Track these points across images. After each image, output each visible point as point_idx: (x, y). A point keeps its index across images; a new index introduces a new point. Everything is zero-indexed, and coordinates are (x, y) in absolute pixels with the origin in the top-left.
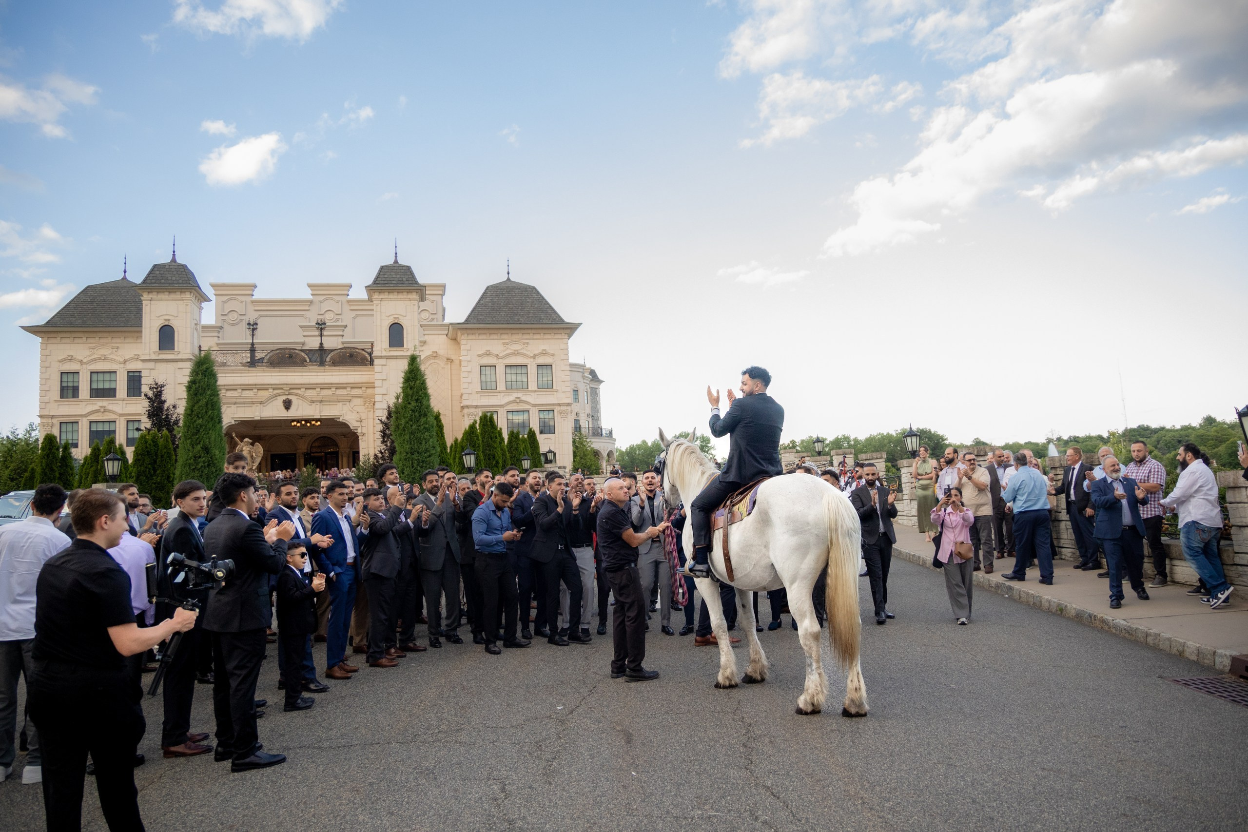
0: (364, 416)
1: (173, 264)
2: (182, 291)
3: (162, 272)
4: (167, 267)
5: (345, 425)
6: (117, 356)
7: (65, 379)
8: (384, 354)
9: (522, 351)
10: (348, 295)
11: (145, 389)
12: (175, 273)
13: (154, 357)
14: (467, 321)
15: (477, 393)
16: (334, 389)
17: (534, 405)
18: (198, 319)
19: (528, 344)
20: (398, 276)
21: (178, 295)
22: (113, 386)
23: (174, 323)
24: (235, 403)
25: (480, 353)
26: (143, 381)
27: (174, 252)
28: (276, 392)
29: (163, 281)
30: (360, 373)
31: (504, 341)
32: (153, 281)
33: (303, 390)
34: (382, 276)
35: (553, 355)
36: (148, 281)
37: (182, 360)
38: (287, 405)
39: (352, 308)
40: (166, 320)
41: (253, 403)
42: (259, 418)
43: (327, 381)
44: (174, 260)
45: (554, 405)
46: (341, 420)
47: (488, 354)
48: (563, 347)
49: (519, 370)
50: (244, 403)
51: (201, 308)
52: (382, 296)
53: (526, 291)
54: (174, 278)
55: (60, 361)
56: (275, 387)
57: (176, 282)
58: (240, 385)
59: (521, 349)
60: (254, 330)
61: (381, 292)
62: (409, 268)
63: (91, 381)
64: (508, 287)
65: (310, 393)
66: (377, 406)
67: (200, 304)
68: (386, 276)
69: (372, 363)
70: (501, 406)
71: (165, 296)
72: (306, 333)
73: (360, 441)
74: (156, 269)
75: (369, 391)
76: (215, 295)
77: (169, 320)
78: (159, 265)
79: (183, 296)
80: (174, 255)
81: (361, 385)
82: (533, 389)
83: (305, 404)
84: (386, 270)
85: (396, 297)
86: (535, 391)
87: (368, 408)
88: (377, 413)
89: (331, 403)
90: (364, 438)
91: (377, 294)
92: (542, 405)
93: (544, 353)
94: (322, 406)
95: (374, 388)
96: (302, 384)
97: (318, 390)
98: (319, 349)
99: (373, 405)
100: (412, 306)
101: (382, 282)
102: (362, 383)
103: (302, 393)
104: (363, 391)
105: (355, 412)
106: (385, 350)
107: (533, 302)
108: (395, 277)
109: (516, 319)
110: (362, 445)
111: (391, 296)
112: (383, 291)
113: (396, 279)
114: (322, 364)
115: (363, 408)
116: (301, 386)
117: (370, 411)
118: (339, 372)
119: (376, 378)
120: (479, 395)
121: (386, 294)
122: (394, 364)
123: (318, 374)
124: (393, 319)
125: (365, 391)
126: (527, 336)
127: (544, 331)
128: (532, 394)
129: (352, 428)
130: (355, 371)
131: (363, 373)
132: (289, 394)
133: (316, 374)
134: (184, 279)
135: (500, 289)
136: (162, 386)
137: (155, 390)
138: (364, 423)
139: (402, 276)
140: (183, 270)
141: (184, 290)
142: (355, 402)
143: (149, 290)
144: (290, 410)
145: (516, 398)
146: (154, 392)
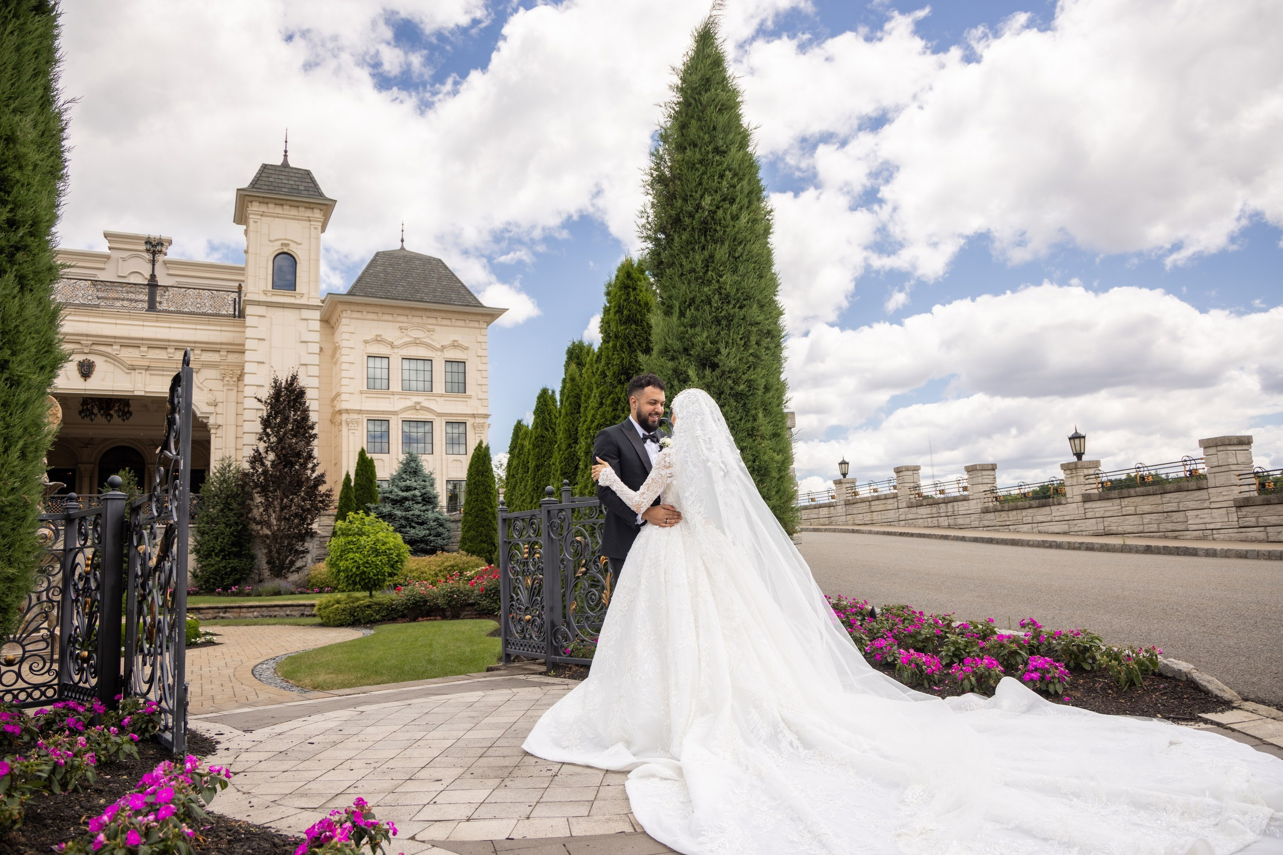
0: (220, 397)
8: (262, 298)
9: (426, 340)
14: (350, 293)
15: (361, 392)
17: (440, 415)
19: (433, 331)
20: (292, 182)
25: (368, 338)
30: (219, 328)
31: (402, 325)
33: (116, 347)
34: (266, 179)
35: (466, 349)
38: (86, 370)
43: (159, 336)
45: (466, 415)
47: (378, 340)
48: (480, 338)
49: (421, 366)
52: (263, 208)
53: (430, 263)
59: (424, 338)
61: (264, 201)
62: (308, 173)
64: (404, 257)
65: (128, 355)
66: (248, 379)
68: (271, 180)
69: (241, 315)
70: (395, 413)
73: (213, 437)
75: (232, 358)
81: (219, 346)
82: (439, 392)
83: (118, 371)
84: (271, 171)
85: (286, 212)
86: (441, 396)
87: (228, 385)
88: (249, 391)
89: (165, 373)
90: (219, 432)
91: (255, 204)
92: (451, 415)
93: (455, 345)
94: (148, 377)
95: (243, 352)
96: (115, 337)
97: (144, 349)
98: (148, 285)
99: (240, 378)
100: (312, 229)
101: (263, 187)
102: (221, 344)
103: (114, 353)
104: (221, 356)
105: (206, 390)
106: (265, 292)
107: (439, 278)
108: (286, 182)
109: (418, 296)
110: (215, 443)
111: (278, 210)
112: (266, 200)
113: (287, 186)
114: (152, 306)
115: (222, 383)
116: (113, 340)
117: (232, 390)
118: (183, 323)
119: (247, 336)
120: (364, 395)
121: (271, 206)
122: (278, 315)
123: (145, 323)
124: (282, 244)
125: (226, 356)
126: (433, 321)
127: (456, 316)
128: (437, 399)
129: (198, 414)
130: (209, 324)
131: (223, 328)
132: (89, 353)
133: (141, 323)
135: (395, 257)
138: (220, 409)
139: (297, 183)
142: (206, 374)
144: (89, 380)
145: (415, 403)
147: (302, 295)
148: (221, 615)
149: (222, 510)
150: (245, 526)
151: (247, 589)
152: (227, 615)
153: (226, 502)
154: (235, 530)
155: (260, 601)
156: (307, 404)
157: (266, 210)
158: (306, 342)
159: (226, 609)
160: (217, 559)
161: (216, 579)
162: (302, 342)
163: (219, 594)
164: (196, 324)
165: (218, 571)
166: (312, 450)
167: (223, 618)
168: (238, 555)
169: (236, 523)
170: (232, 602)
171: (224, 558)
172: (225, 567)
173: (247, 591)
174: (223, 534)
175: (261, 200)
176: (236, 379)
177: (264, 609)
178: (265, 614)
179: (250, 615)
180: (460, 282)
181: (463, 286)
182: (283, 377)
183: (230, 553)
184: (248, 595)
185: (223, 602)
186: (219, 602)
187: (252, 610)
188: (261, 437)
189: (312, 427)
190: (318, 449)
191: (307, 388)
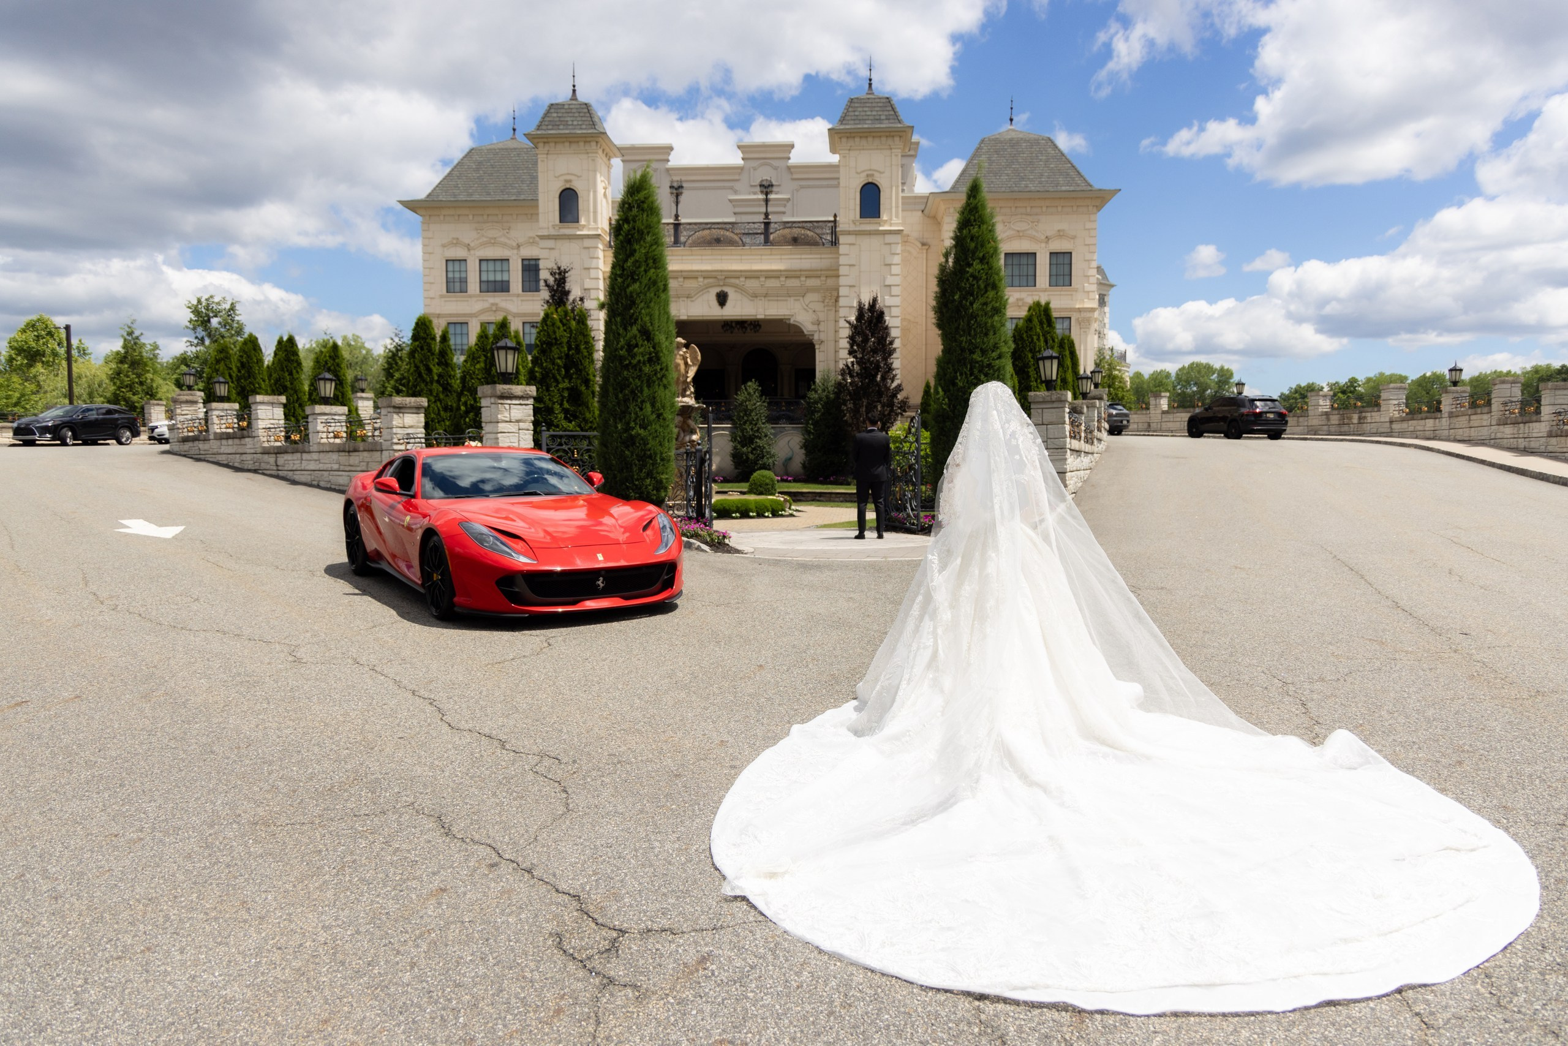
0: (822, 317)
1: (574, 102)
3: (560, 115)
4: (566, 107)
5: (797, 330)
6: (509, 239)
7: (450, 268)
8: (852, 228)
9: (1030, 232)
10: (789, 158)
11: (544, 275)
12: (577, 115)
13: (553, 232)
14: (953, 189)
16: (783, 279)
19: (1038, 221)
20: (874, 113)
21: (582, 146)
22: (505, 278)
23: (578, 186)
26: (542, 264)
27: (574, 86)
28: (706, 281)
29: (562, 127)
30: (819, 256)
32: (549, 127)
33: (742, 279)
34: (852, 114)
35: (1073, 238)
36: (543, 128)
37: (589, 236)
38: (722, 299)
39: (795, 176)
40: (567, 181)
41: (678, 297)
42: (686, 318)
43: (774, 268)
44: (574, 97)
45: (1070, 310)
46: (792, 322)
48: (1088, 225)
49: (1024, 260)
51: (610, 166)
52: (851, 142)
53: (1038, 144)
54: (575, 123)
55: (444, 246)
56: (707, 275)
57: (578, 127)
59: (1028, 229)
60: (677, 196)
61: (850, 136)
62: (889, 99)
63: (480, 271)
64: (1011, 140)
65: (752, 284)
66: (842, 302)
67: (609, 160)
68: (856, 113)
69: (835, 243)
71: (566, 147)
72: (737, 210)
73: (817, 351)
74: (552, 110)
75: (830, 282)
77: (570, 181)
78: (557, 104)
79: (588, 147)
80: (574, 91)
81: (819, 272)
82: (1043, 286)
83: (745, 299)
84: (856, 105)
85: (870, 146)
86: (1045, 290)
87: (828, 306)
88: (842, 312)
89: (779, 298)
90: (822, 347)
91: (844, 139)
93: (1061, 235)
94: (767, 302)
95: (838, 276)
96: (741, 271)
97: (762, 279)
98: (763, 222)
99: (837, 301)
100: (893, 157)
101: (850, 122)
102: (821, 270)
103: (741, 284)
104: (820, 281)
105: (811, 311)
106: (854, 222)
107: (1047, 161)
108: (869, 113)
110: (819, 356)
111: (863, 142)
112: (852, 135)
113: (871, 117)
114: (767, 241)
115: (822, 304)
116: (740, 274)
117: (831, 311)
118: (791, 254)
119: (840, 262)
121: (857, 139)
122: (865, 242)
123: (763, 257)
124: (868, 176)
125: (825, 281)
126: (1038, 210)
127: (1063, 203)
128: (1040, 293)
129: (805, 333)
130: (811, 254)
131: (823, 256)
132: (724, 285)
133: (759, 257)
134: (587, 123)
135: (1001, 142)
136: (565, 272)
137: (557, 276)
138: (822, 327)
139: (879, 113)
140: (586, 110)
141: (588, 139)
142: (811, 297)
143: (545, 140)
144: (725, 308)
145: (1017, 300)
146: (556, 279)
147: (885, 222)
148: (818, 498)
150: (840, 428)
152: (821, 498)
153: (827, 407)
154: (833, 431)
156: (887, 322)
157: (853, 145)
158: (889, 265)
159: (821, 494)
160: (820, 454)
161: (819, 470)
162: (885, 265)
164: (801, 254)
165: (820, 463)
166: (892, 364)
168: (835, 451)
169: (833, 425)
172: (825, 460)
175: (848, 135)
176: (833, 301)
180: (1070, 161)
181: (1073, 166)
182: (866, 300)
188: (850, 353)
189: (891, 343)
190: (897, 362)
191: (890, 307)
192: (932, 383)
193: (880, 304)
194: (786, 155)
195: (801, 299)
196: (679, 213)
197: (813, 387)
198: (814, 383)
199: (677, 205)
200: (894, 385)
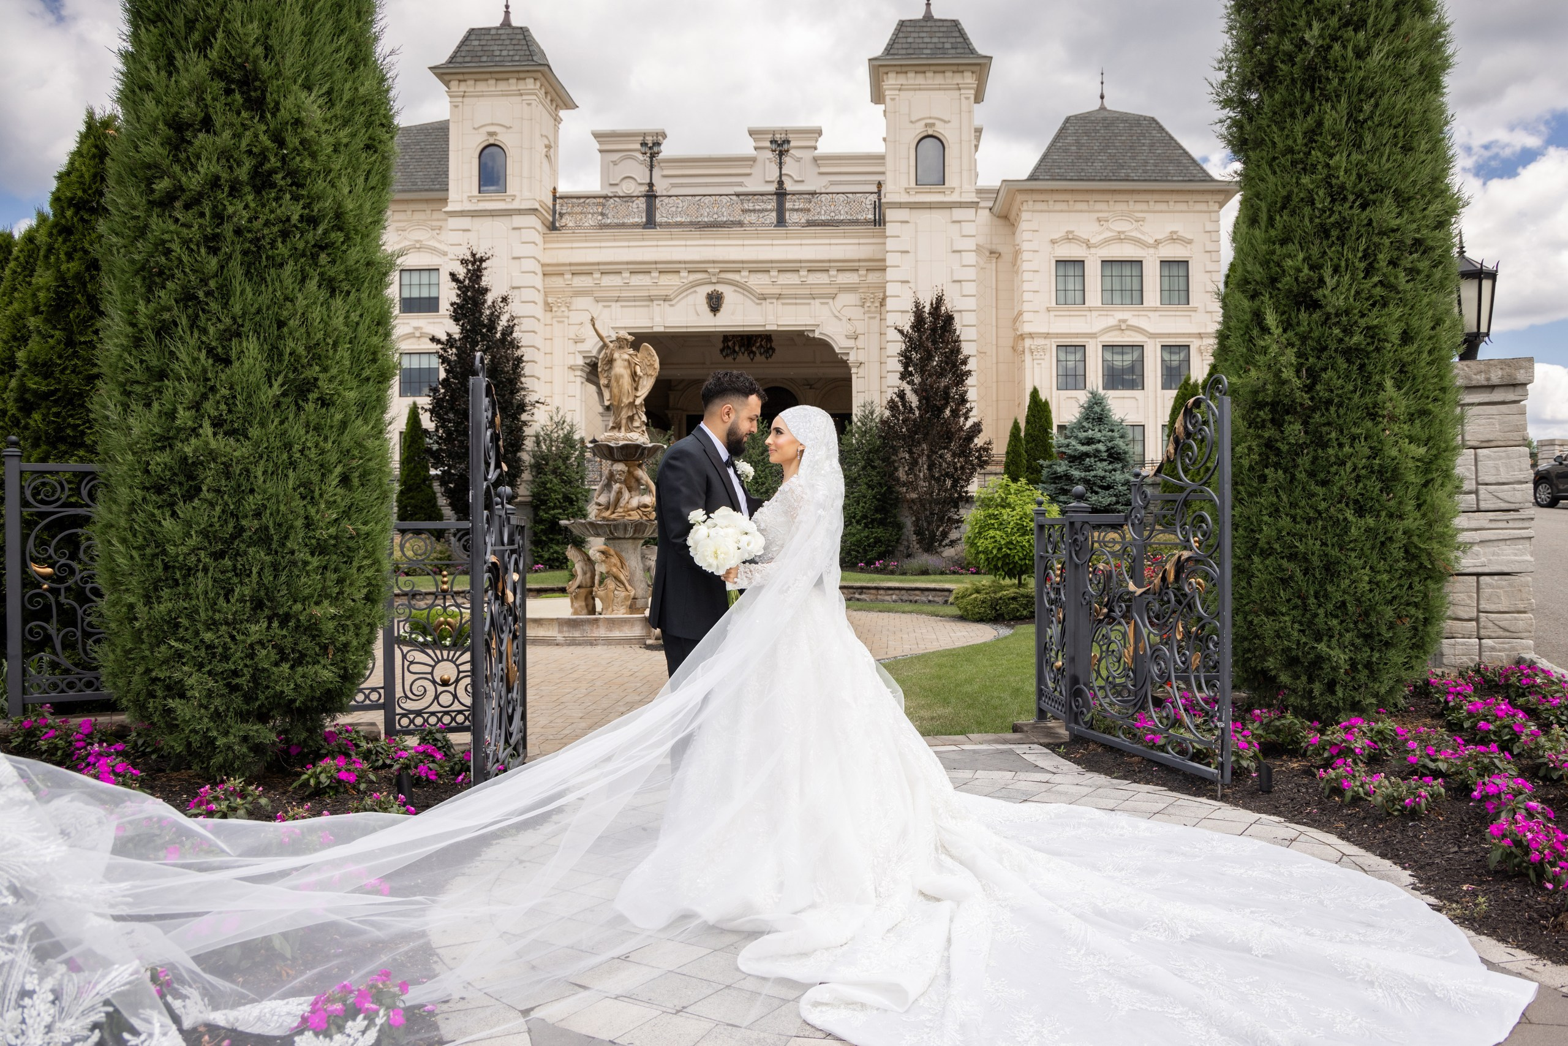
0: (860, 327)
1: (505, 27)
2: (520, 77)
3: (483, 43)
4: (493, 32)
5: (824, 346)
8: (905, 198)
9: (1134, 234)
10: (815, 148)
12: (507, 42)
13: (468, 206)
14: (1032, 178)
15: (1048, 310)
16: (803, 273)
17: (1153, 336)
18: (552, 139)
19: (1143, 220)
20: (935, 40)
21: (513, 85)
23: (505, 139)
24: (618, 300)
25: (1056, 236)
27: (507, 7)
28: (693, 277)
29: (484, 59)
30: (856, 240)
31: (1100, 215)
32: (468, 59)
34: (904, 40)
35: (1190, 242)
36: (459, 59)
37: (520, 212)
38: (715, 303)
39: (824, 168)
40: (491, 134)
41: (651, 299)
42: (662, 329)
43: (790, 257)
44: (506, 23)
45: (1190, 335)
46: (817, 335)
47: (1070, 238)
48: (1209, 227)
49: (1127, 271)
50: (635, 299)
51: (557, 120)
52: (901, 80)
53: (1139, 125)
54: (504, 53)
56: (694, 267)
57: (509, 58)
58: (628, 263)
59: (1131, 231)
60: (653, 155)
61: (902, 70)
62: (955, 24)
64: (1105, 119)
65: (757, 282)
66: (890, 304)
67: (558, 109)
68: (909, 40)
69: (879, 221)
70: (1093, 336)
71: (490, 86)
73: (854, 377)
74: (473, 37)
75: (873, 277)
76: (601, 151)
77: (497, 133)
78: (479, 29)
79: (521, 85)
80: (507, 13)
81: (857, 264)
82: (1152, 304)
83: (749, 302)
84: (909, 29)
85: (930, 82)
86: (1155, 310)
87: (869, 312)
88: (892, 319)
89: (798, 301)
90: (861, 371)
91: (892, 75)
92: (1169, 335)
93: (1174, 238)
94: (780, 307)
95: (884, 270)
96: (743, 262)
97: (774, 273)
98: (776, 194)
99: (882, 304)
100: (963, 100)
101: (901, 52)
102: (859, 261)
103: (742, 281)
104: (860, 276)
105: (844, 319)
106: (907, 191)
107: (1152, 145)
108: (928, 40)
109: (1123, 173)
110: (857, 385)
111: (920, 80)
112: (904, 69)
113: (930, 46)
114: (781, 221)
115: (862, 310)
116: (741, 265)
117: (874, 318)
118: (815, 238)
119: (888, 248)
120: (1052, 314)
121: (911, 75)
122: (924, 218)
123: (775, 242)
124: (926, 125)
125: (866, 276)
126: (1144, 206)
127: (1175, 197)
128: (1150, 314)
129: (837, 351)
130: (844, 237)
131: (862, 241)
132: (717, 283)
133: (770, 242)
134: (522, 53)
135: (1092, 122)
136: (482, 260)
137: (470, 267)
138: (860, 343)
139: (942, 40)
140: (521, 37)
141: (522, 75)
142: (845, 299)
143: (461, 77)
144: (718, 315)
145: (1120, 321)
146: (469, 270)
147: (953, 190)
148: (857, 596)
149: (864, 468)
150: (889, 488)
151: (892, 565)
152: (863, 596)
153: (868, 459)
154: (879, 493)
155: (901, 581)
156: (958, 333)
157: (905, 82)
158: (960, 251)
159: (862, 589)
160: (859, 527)
161: (858, 552)
162: (954, 252)
163: (862, 570)
164: (831, 236)
165: (860, 541)
166: (966, 392)
167: (858, 600)
168: (882, 523)
169: (880, 484)
170: (870, 581)
171: (866, 526)
172: (867, 537)
173: (891, 568)
174: (864, 497)
175: (899, 69)
176: (878, 304)
177: (903, 592)
178: (905, 598)
179: (888, 598)
180: (1181, 147)
181: (1186, 153)
182: (928, 299)
183: (873, 521)
184: (892, 573)
185: (860, 580)
186: (856, 581)
187: (891, 592)
188: (903, 377)
189: (964, 362)
190: (973, 389)
191: (960, 311)
192: (1023, 425)
193: (948, 306)
194: (812, 143)
195: (831, 301)
196: (654, 181)
197: (848, 428)
198: (850, 422)
199: (651, 171)
200: (969, 424)
